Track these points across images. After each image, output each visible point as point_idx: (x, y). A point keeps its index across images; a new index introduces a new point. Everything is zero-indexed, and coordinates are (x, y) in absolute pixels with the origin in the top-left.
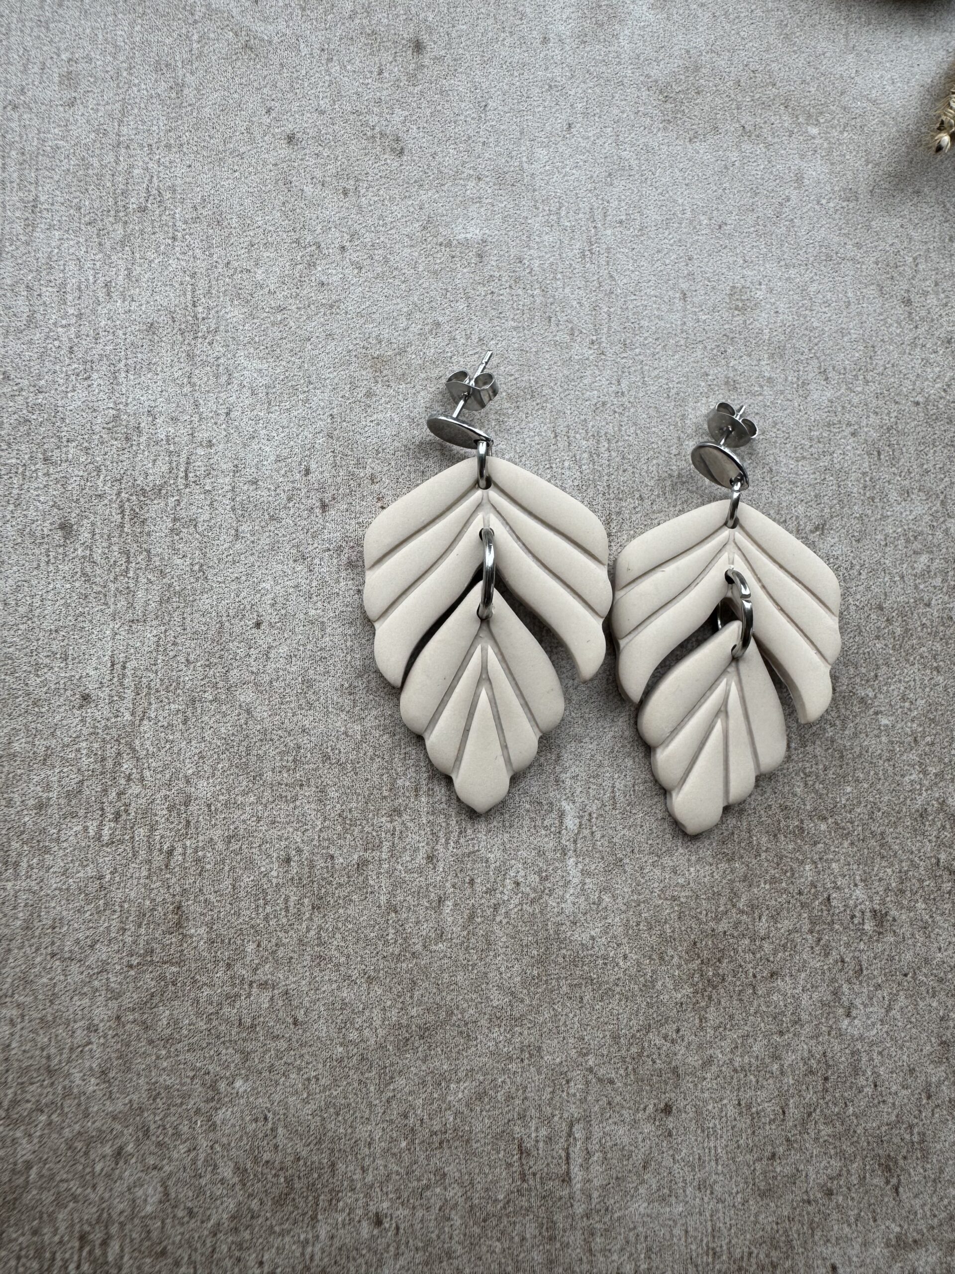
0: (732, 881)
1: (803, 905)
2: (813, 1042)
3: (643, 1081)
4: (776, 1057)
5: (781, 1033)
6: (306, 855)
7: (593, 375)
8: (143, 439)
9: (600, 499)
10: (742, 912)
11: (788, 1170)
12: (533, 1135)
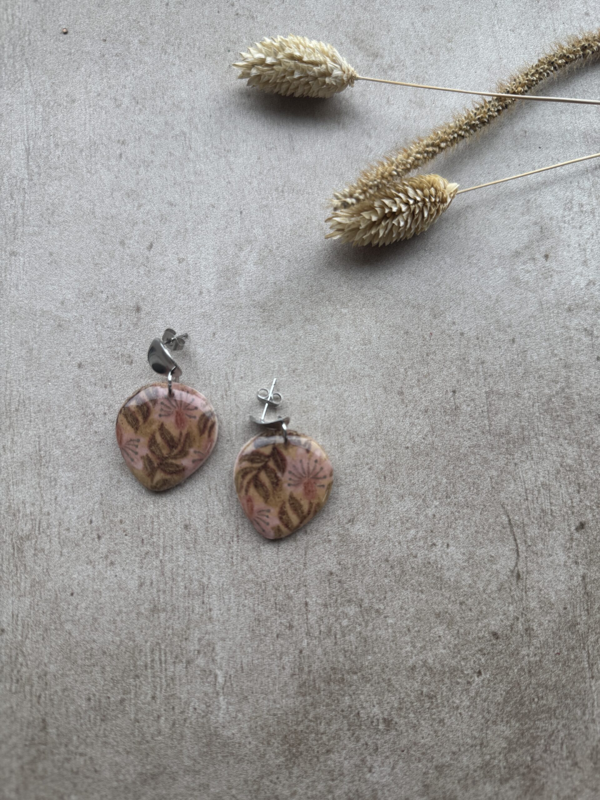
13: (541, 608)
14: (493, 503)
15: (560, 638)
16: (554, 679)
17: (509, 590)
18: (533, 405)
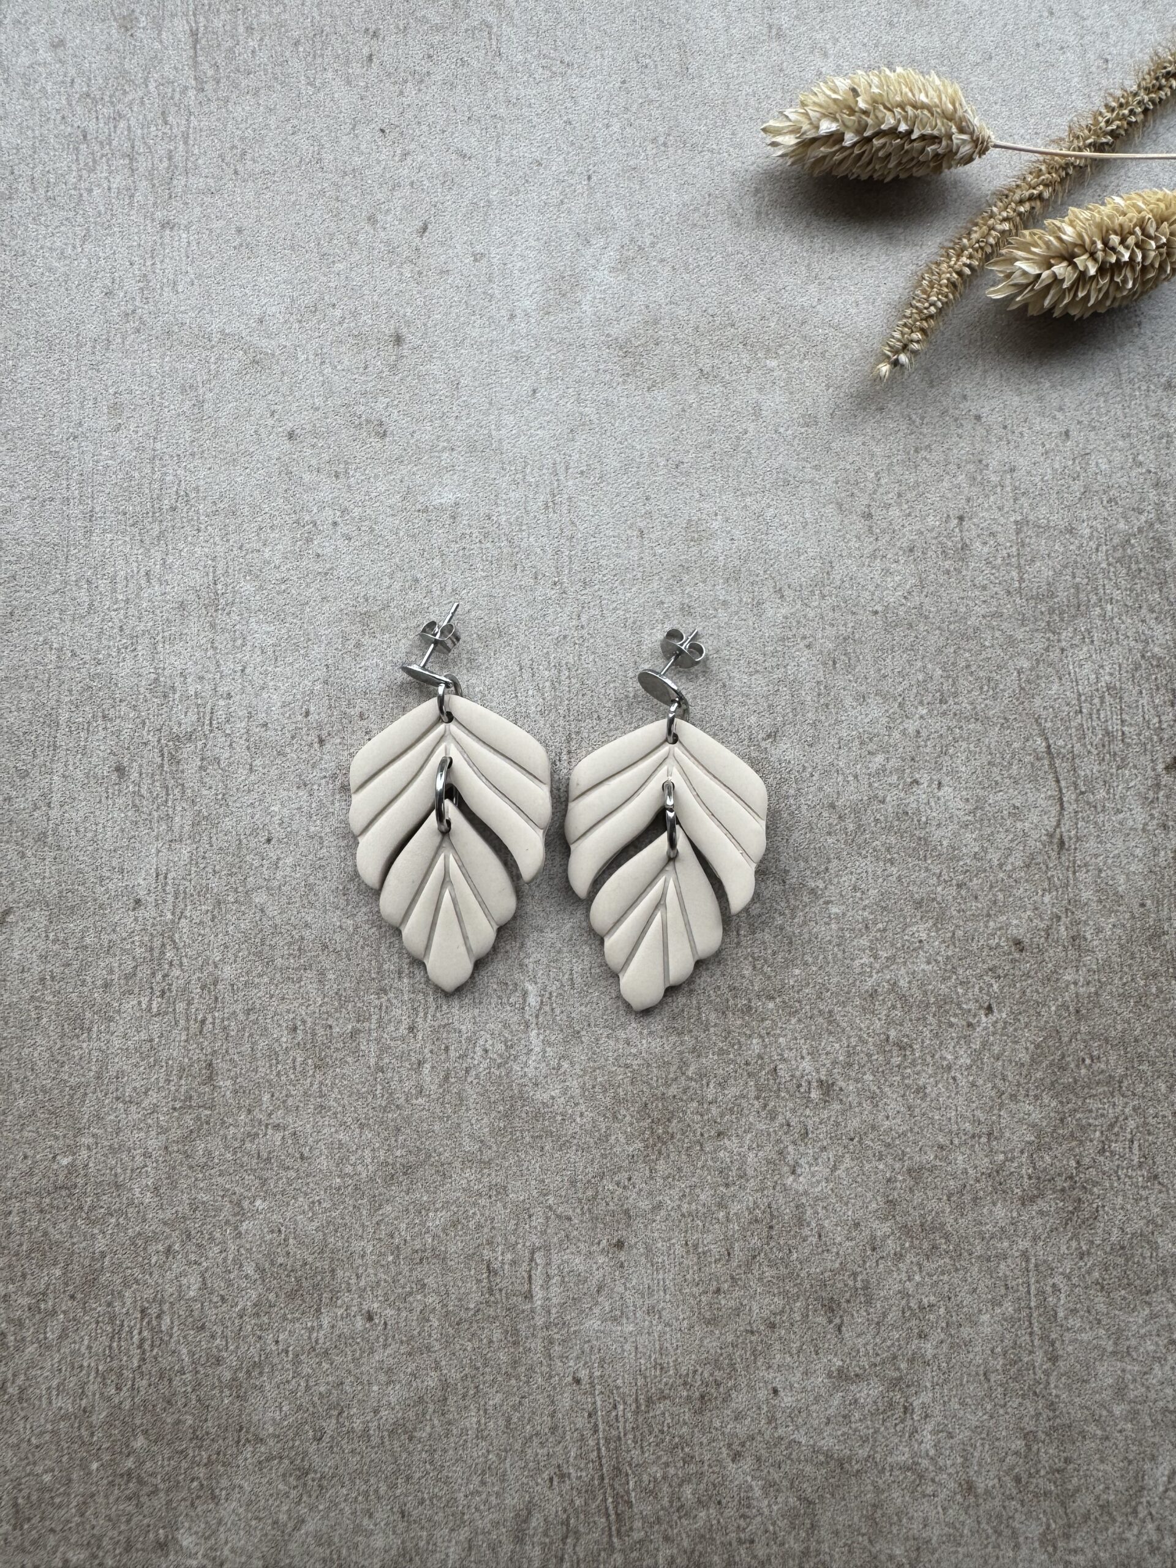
0: (681, 1053)
1: (749, 1075)
2: (759, 1195)
3: (597, 1219)
4: (721, 1205)
5: (727, 1185)
6: (309, 1024)
7: (555, 612)
8: (177, 696)
9: (562, 722)
10: (692, 1079)
11: (732, 1304)
12: (500, 1258)
13: (1100, 901)
14: (1020, 715)
15: (1133, 958)
16: (1119, 1027)
17: (1044, 868)
18: (1097, 550)
